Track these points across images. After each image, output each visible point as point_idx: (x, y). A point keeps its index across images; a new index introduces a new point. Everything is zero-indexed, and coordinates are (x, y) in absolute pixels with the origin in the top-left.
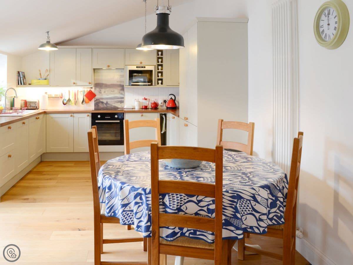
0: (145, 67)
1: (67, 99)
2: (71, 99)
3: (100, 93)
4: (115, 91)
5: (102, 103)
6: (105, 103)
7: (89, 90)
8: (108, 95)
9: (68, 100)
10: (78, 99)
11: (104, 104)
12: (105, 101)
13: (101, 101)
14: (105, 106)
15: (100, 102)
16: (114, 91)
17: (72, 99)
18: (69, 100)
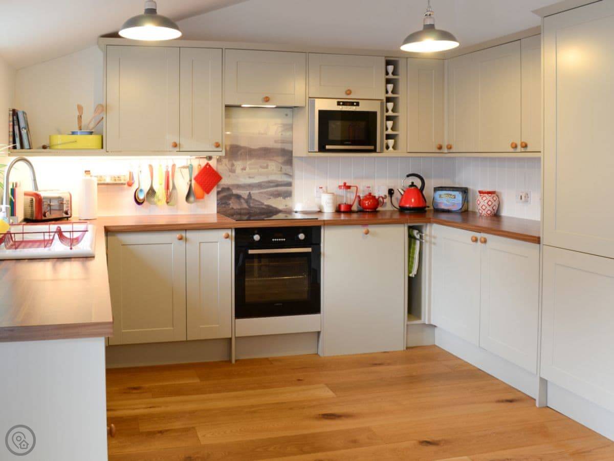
0: (358, 104)
1: (146, 188)
2: (156, 188)
3: (232, 171)
4: (269, 167)
5: (238, 197)
6: (244, 199)
7: (203, 162)
8: (253, 178)
9: (148, 193)
10: (174, 187)
11: (242, 201)
12: (244, 193)
13: (235, 192)
14: (245, 206)
15: (233, 195)
16: (267, 167)
17: (160, 189)
18: (152, 192)
